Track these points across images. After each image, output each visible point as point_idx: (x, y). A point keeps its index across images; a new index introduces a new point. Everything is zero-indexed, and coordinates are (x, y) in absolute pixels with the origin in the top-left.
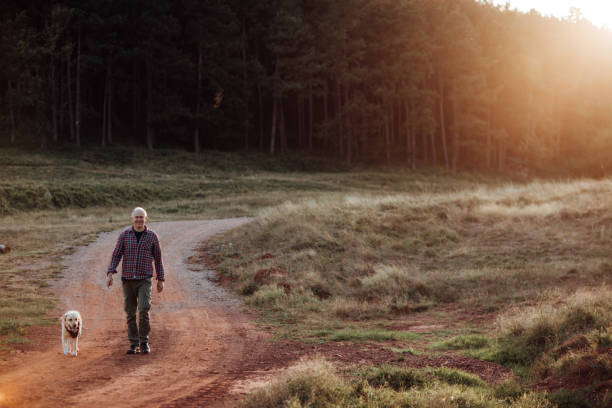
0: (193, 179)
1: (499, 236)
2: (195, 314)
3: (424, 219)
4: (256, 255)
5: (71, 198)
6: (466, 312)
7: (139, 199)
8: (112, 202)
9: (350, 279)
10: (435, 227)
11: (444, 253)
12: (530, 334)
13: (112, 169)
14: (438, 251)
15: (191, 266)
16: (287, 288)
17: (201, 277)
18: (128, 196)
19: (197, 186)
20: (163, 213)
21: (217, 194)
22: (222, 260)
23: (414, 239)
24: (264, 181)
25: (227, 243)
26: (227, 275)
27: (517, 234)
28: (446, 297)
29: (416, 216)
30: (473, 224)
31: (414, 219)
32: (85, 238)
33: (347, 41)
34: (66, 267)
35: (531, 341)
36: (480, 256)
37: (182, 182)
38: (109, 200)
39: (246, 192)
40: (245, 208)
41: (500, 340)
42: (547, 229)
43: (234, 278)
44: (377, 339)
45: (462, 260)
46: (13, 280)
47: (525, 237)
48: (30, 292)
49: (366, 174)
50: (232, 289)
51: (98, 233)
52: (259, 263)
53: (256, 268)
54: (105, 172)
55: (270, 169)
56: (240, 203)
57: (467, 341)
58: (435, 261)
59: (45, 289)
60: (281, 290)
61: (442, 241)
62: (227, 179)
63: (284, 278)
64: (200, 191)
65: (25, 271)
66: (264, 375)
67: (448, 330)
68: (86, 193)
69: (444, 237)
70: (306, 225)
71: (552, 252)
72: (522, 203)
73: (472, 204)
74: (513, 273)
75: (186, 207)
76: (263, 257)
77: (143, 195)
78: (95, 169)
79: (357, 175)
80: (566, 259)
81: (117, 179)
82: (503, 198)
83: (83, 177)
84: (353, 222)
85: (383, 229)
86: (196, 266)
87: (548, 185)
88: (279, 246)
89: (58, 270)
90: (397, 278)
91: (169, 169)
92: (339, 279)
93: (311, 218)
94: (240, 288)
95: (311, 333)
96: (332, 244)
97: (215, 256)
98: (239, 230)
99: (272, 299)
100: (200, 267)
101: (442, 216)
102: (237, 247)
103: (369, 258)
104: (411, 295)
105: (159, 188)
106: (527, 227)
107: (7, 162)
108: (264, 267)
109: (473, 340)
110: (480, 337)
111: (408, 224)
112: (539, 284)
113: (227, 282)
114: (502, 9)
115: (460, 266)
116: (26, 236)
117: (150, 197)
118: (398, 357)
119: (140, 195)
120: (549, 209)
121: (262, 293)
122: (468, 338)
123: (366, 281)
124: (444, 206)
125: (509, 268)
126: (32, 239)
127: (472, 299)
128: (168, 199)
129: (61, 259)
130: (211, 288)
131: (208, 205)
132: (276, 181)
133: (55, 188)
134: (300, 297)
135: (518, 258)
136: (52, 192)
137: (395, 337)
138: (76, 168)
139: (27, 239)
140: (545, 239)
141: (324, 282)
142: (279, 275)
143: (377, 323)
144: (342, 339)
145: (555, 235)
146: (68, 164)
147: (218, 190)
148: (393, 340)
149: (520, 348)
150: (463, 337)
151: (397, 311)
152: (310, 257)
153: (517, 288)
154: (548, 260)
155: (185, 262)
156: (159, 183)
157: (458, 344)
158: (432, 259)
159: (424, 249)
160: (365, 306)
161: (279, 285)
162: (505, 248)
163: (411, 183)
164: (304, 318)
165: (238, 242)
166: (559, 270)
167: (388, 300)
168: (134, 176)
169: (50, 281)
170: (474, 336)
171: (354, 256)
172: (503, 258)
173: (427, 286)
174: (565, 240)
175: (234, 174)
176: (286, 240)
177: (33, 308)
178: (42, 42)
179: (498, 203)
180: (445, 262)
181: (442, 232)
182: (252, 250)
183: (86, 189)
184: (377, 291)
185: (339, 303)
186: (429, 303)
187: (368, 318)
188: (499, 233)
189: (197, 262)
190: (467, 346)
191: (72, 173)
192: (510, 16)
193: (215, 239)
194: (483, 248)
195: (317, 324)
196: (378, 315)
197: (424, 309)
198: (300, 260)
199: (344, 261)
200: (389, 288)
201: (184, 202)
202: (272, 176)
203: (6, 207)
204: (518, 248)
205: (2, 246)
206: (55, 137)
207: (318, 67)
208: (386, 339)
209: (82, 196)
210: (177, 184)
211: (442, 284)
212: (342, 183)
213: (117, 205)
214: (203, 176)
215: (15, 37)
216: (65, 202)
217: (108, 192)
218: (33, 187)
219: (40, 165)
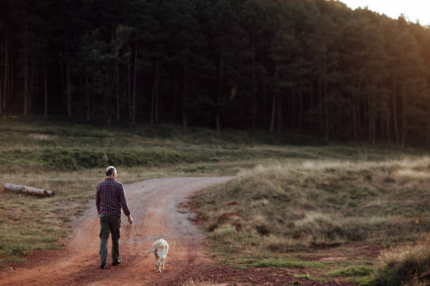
0: (212, 148)
1: (406, 193)
3: (355, 179)
4: (226, 203)
5: (123, 160)
6: (368, 249)
7: (171, 162)
8: (152, 163)
9: (287, 222)
10: (362, 184)
11: (363, 205)
12: (400, 266)
13: (156, 140)
14: (359, 202)
15: (181, 210)
16: (239, 226)
17: (184, 218)
18: (163, 159)
19: (214, 154)
21: (227, 160)
22: (202, 205)
23: (344, 194)
24: (263, 151)
25: (211, 194)
26: (201, 217)
27: (420, 192)
28: (355, 236)
30: (391, 184)
31: (349, 179)
33: (326, 53)
34: (88, 208)
36: (389, 207)
37: (203, 150)
38: (149, 162)
39: (248, 158)
41: (379, 270)
43: (205, 219)
45: (375, 210)
46: (47, 216)
47: (426, 194)
48: (55, 225)
49: (338, 147)
50: (203, 227)
52: (225, 209)
53: (222, 212)
54: (151, 142)
55: (270, 142)
57: (357, 270)
58: (355, 210)
59: (67, 223)
60: (234, 228)
61: (364, 195)
62: (237, 148)
63: (238, 220)
64: (216, 158)
65: (59, 210)
67: (350, 261)
68: (134, 157)
69: (367, 193)
70: (267, 182)
73: (391, 170)
74: (410, 220)
75: (203, 168)
76: (230, 204)
77: (174, 159)
78: (144, 140)
79: (331, 148)
81: (158, 147)
84: (302, 181)
85: (323, 186)
86: (183, 210)
88: (245, 196)
89: (82, 210)
90: (321, 222)
91: (197, 141)
92: (280, 221)
93: (272, 177)
94: (208, 226)
95: (243, 260)
96: (282, 195)
97: (198, 203)
99: (225, 235)
100: (186, 210)
101: (369, 178)
102: (215, 197)
104: (329, 235)
105: (186, 154)
107: (82, 134)
108: (228, 212)
109: (362, 269)
111: (341, 183)
112: (427, 229)
113: (200, 222)
115: (372, 214)
116: (70, 185)
117: (179, 161)
118: (295, 281)
119: (172, 159)
121: (220, 230)
122: (359, 268)
123: (298, 223)
124: (372, 170)
125: (408, 216)
126: (73, 188)
127: (375, 239)
128: (191, 162)
130: (188, 226)
131: (218, 167)
132: (271, 151)
133: (111, 152)
134: (247, 234)
135: (417, 209)
136: (108, 155)
137: (303, 266)
138: (130, 139)
141: (267, 223)
142: (235, 217)
143: (296, 254)
144: (262, 266)
146: (125, 136)
147: (229, 157)
150: (354, 267)
151: (315, 246)
152: (263, 205)
153: (411, 231)
155: (176, 206)
156: (188, 151)
157: (349, 272)
158: (353, 209)
159: (349, 200)
160: (291, 241)
161: (233, 225)
162: (409, 201)
164: (244, 249)
165: (218, 193)
167: (310, 238)
168: (170, 146)
169: (73, 218)
171: (295, 204)
172: (406, 209)
173: (343, 228)
175: (242, 145)
176: (251, 192)
177: (50, 237)
178: (109, 51)
179: (414, 169)
180: (362, 211)
181: (366, 189)
182: (226, 198)
183: (134, 154)
184: (304, 231)
185: (273, 239)
186: (342, 241)
187: (291, 251)
188: (405, 191)
189: (185, 207)
190: (355, 274)
191: (127, 143)
194: (392, 201)
195: (250, 254)
196: (303, 249)
197: (338, 245)
198: (255, 207)
199: (288, 208)
200: (313, 229)
201: (201, 165)
202: (270, 148)
203: (75, 165)
204: (419, 201)
205: (49, 192)
206: (118, 117)
207: (305, 71)
208: (296, 267)
209: (130, 159)
210: (200, 152)
211: (355, 227)
212: (319, 153)
213: (155, 165)
214: (220, 147)
215: (90, 47)
216: (117, 162)
217: (149, 156)
218: (95, 152)
219: (105, 136)
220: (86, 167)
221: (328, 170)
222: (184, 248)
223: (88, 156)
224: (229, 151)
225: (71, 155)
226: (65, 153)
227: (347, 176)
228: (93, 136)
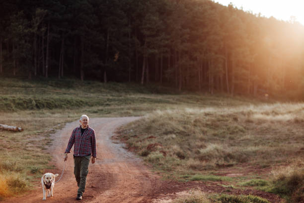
0: (104, 96)
1: (265, 130)
2: (121, 165)
3: (227, 121)
4: (146, 136)
5: (45, 104)
6: (252, 168)
7: (78, 105)
8: (65, 107)
9: (194, 150)
10: (233, 125)
11: (238, 138)
12: (289, 180)
13: (64, 90)
14: (235, 137)
15: (113, 141)
16: (165, 153)
17: (119, 146)
18: (72, 104)
19: (106, 100)
20: (91, 113)
21: (116, 104)
22: (129, 138)
23: (222, 131)
24: (139, 98)
25: (129, 130)
26: (132, 146)
27: (274, 130)
28: (242, 160)
29: (222, 119)
30: (250, 124)
31: (222, 120)
32: (59, 125)
33: (181, 30)
34: (53, 140)
35: (289, 183)
36: (257, 140)
37: (98, 97)
38: (63, 106)
39: (130, 103)
40: (131, 111)
41: (274, 182)
42: (288, 127)
43: (136, 148)
44: (213, 180)
45: (247, 142)
46: (27, 146)
47: (278, 131)
48: (38, 152)
49: (188, 96)
50: (136, 153)
51: (65, 123)
52: (148, 141)
53: (147, 143)
54: (60, 91)
55: (142, 92)
56: (129, 109)
57: (257, 182)
59: (45, 151)
60: (161, 154)
61: (237, 132)
62: (121, 96)
63: (162, 148)
64: (108, 103)
65: (33, 141)
66: (165, 197)
67: (245, 177)
68: (53, 102)
69: (238, 130)
70: (170, 122)
71: (291, 139)
72: (274, 114)
73: (250, 113)
74: (274, 148)
75: (102, 110)
76: (150, 137)
77: (80, 104)
78: (55, 90)
79: (184, 96)
80: (298, 142)
81: (67, 95)
82: (265, 111)
83: (50, 94)
84: (192, 121)
85: (207, 125)
86: (116, 141)
87: (285, 105)
88: (157, 132)
89: (49, 141)
90: (217, 150)
91: (92, 91)
92: (189, 149)
93: (171, 119)
94: (140, 152)
95: (180, 176)
96: (183, 132)
97: (125, 136)
98: (134, 123)
99: (158, 159)
100: (118, 141)
101: (235, 119)
102: (135, 132)
103: (202, 140)
104: (225, 159)
105: (87, 100)
106: (278, 126)
107: (12, 85)
108: (152, 143)
109: (260, 181)
110: (263, 180)
112: (287, 154)
113: (133, 150)
114: (257, 16)
115: (247, 144)
116: (30, 123)
117: (84, 105)
118: (226, 189)
120: (288, 117)
121: (152, 155)
122: (257, 181)
123: (203, 151)
124: (236, 115)
125: (271, 146)
126: (33, 125)
127: (255, 161)
128: (92, 106)
129: (50, 136)
130: (126, 152)
131: (112, 109)
132: (145, 98)
133: (37, 99)
134: (171, 158)
135: (275, 141)
136: (36, 101)
138: (46, 89)
139: (31, 125)
140: (287, 132)
141: (181, 151)
142: (159, 147)
143: (210, 172)
144: (196, 179)
145: (292, 130)
146: (42, 87)
147: (117, 102)
148: (221, 181)
149: (284, 186)
150: (254, 180)
151: (219, 166)
152: (173, 138)
153: (276, 156)
154: (289, 143)
155: (110, 139)
156: (87, 98)
157: (253, 183)
158: (233, 141)
159: (229, 136)
160: (204, 163)
161: (160, 152)
162: (268, 136)
163: (211, 101)
164: (175, 168)
165: (136, 130)
166: (296, 148)
167: (215, 161)
168: (75, 94)
169: (46, 147)
170: (259, 180)
171: (195, 138)
172: (268, 141)
173: (233, 154)
174: (297, 133)
175: (123, 94)
176: (160, 129)
177: (41, 160)
178: (30, 26)
179: (262, 114)
180: (239, 143)
181: (236, 127)
182: (143, 134)
183: (52, 100)
184: (208, 156)
185: (191, 162)
186: (234, 163)
187: (205, 169)
188: (265, 129)
189: (116, 139)
190: (257, 185)
191: (44, 92)
192: (261, 19)
193: (122, 128)
194: (257, 136)
195: (182, 172)
196: (210, 168)
197: (232, 165)
198: (169, 139)
199: (190, 140)
200: (214, 155)
201: (100, 108)
202: (142, 96)
203: (13, 108)
204: (274, 136)
205: (20, 128)
206: (36, 74)
207: (167, 42)
208: (217, 180)
209: (50, 103)
210: (96, 98)
211: (240, 153)
212: (177, 100)
213: (68, 108)
214: (109, 95)
215: (17, 24)
216: (42, 106)
217: (63, 102)
218: (26, 98)
219: (29, 87)
220: (21, 109)
221: (207, 114)
222: (135, 168)
223: (21, 102)
224: (116, 98)
225: (10, 100)
226: (6, 99)
227: (221, 118)
228: (20, 87)
